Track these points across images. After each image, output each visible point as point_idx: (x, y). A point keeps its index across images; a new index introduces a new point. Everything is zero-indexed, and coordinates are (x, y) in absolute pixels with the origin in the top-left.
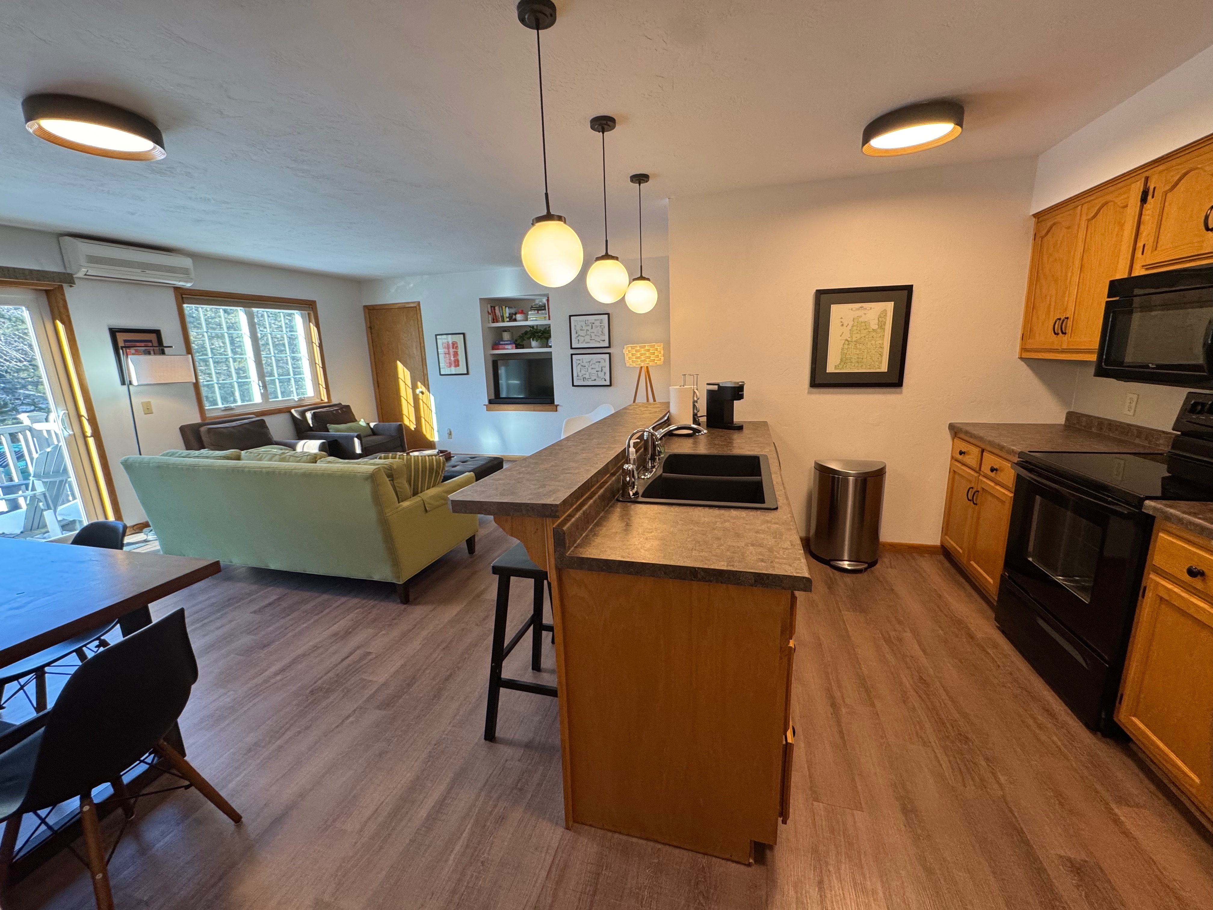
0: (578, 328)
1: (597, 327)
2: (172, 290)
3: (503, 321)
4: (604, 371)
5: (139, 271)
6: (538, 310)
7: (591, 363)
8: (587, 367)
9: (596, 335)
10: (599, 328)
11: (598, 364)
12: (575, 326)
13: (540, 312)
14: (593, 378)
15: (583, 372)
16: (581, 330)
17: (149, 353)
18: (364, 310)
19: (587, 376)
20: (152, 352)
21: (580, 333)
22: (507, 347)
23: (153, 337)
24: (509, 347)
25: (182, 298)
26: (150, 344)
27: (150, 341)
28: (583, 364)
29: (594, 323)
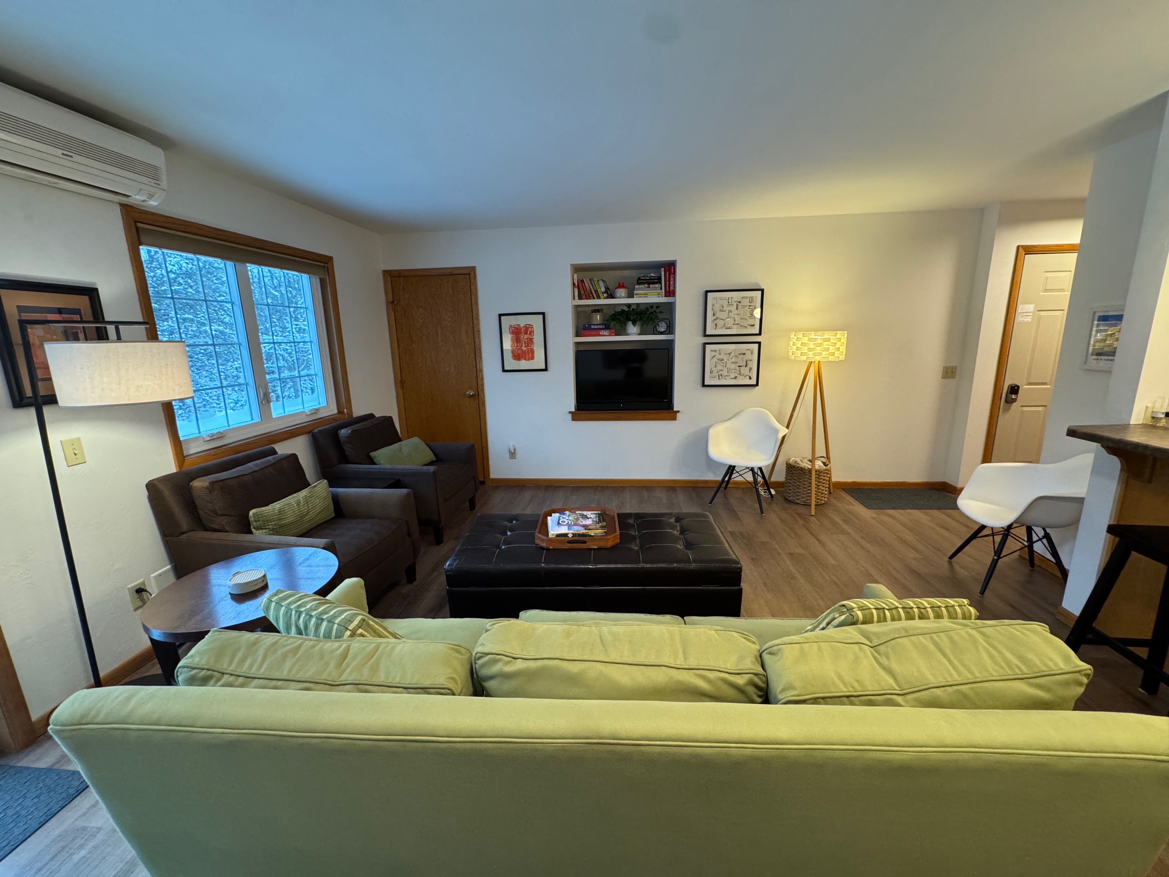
0: (717, 308)
1: (744, 307)
3: (597, 298)
4: (749, 365)
6: (649, 284)
7: (732, 355)
8: (725, 360)
9: (741, 318)
10: (747, 308)
11: (742, 356)
12: (713, 305)
13: (651, 286)
14: (733, 376)
15: (719, 367)
16: (721, 311)
19: (725, 373)
21: (719, 314)
22: (599, 333)
23: (82, 302)
24: (602, 333)
25: (137, 229)
26: (77, 317)
27: (77, 312)
28: (720, 357)
29: (740, 302)
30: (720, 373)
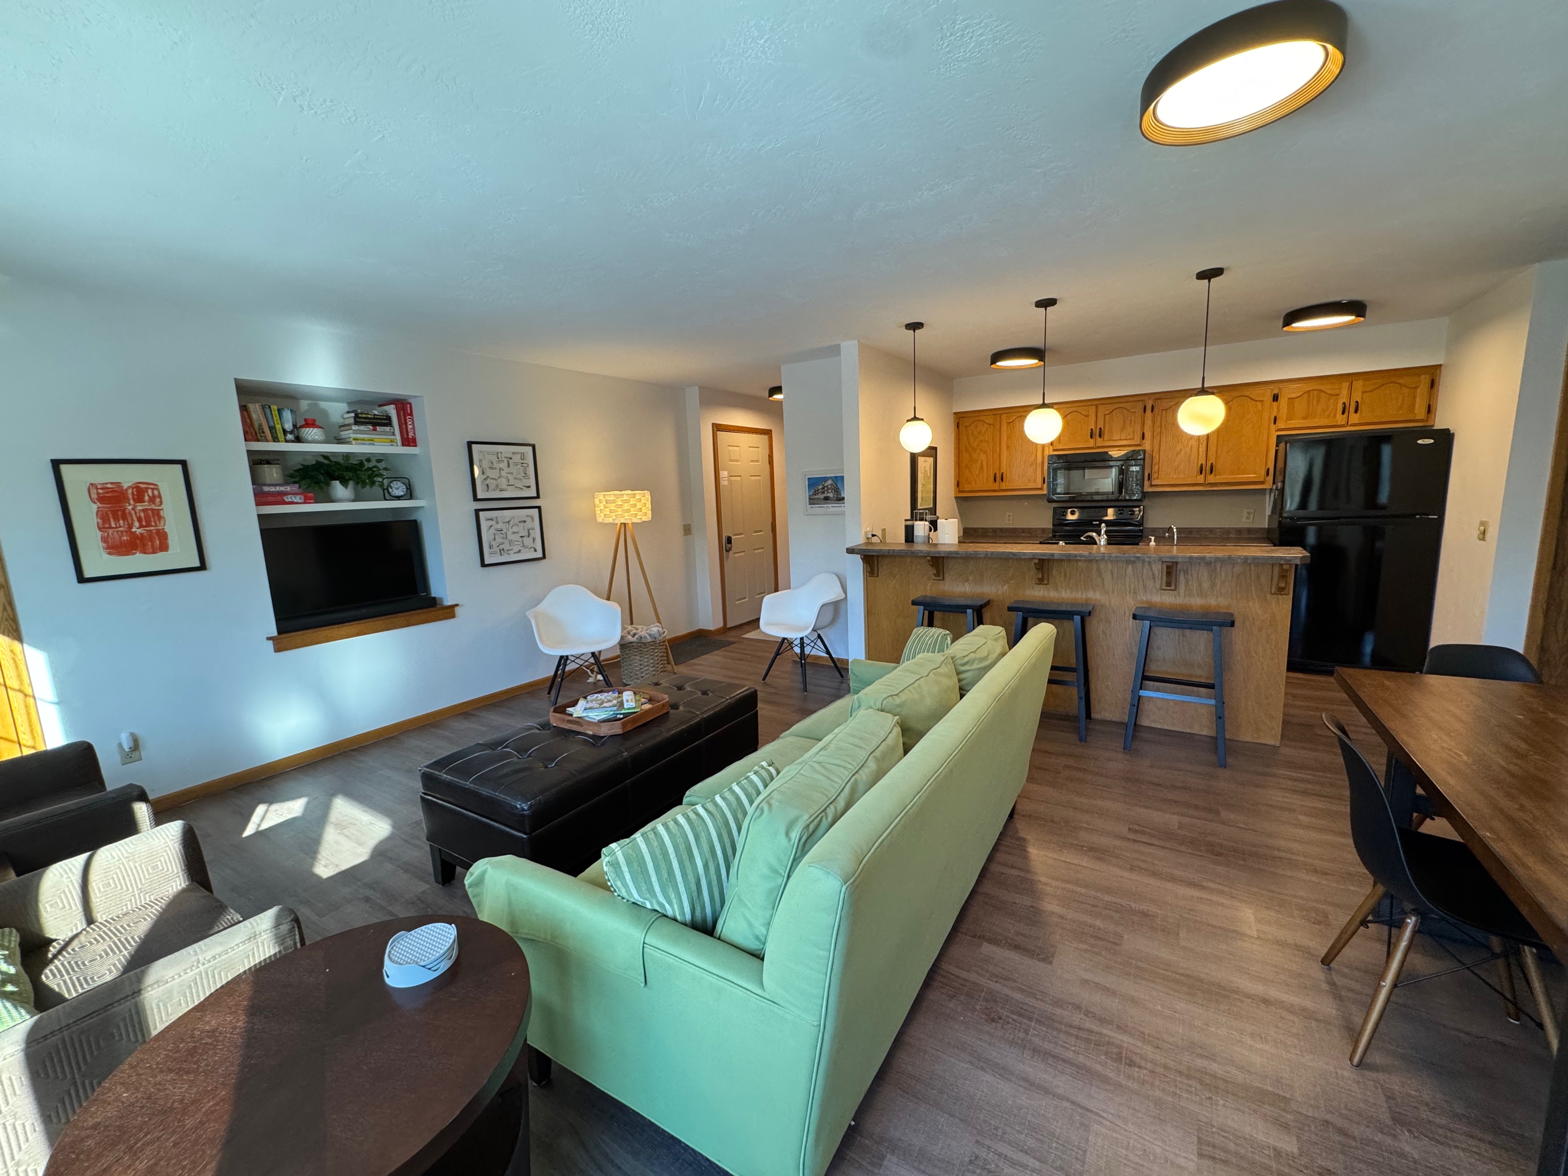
0: (486, 464)
1: (516, 464)
3: (275, 439)
4: (532, 536)
6: (375, 425)
7: (511, 523)
8: (505, 530)
9: (515, 478)
10: (519, 466)
11: (522, 524)
12: (479, 461)
13: (378, 428)
14: (516, 549)
15: (499, 540)
16: (491, 468)
19: (506, 546)
21: (490, 473)
22: (288, 499)
24: (297, 499)
28: (499, 526)
29: (511, 458)
30: (501, 547)
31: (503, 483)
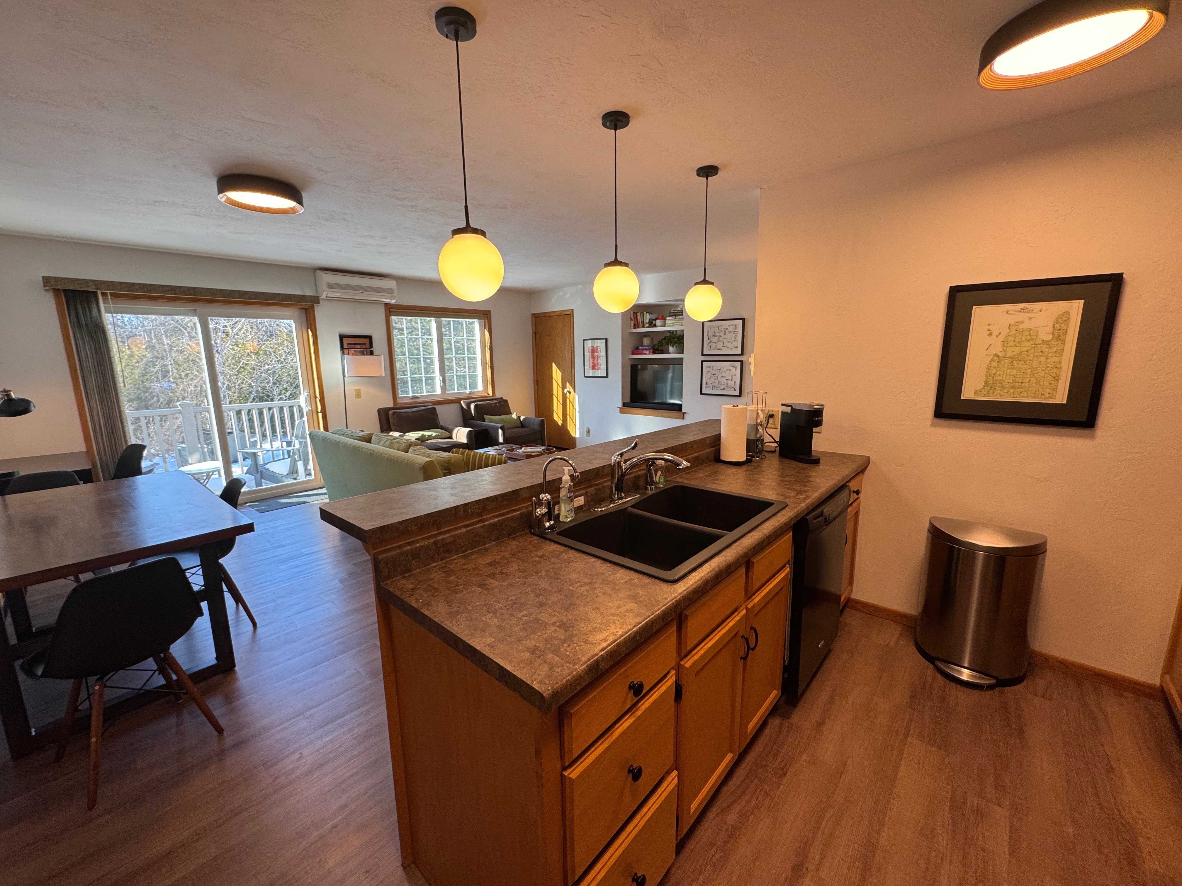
0: (711, 334)
1: (730, 332)
2: (384, 305)
3: (643, 327)
4: (734, 380)
5: (359, 292)
6: (676, 316)
7: (721, 370)
8: (717, 374)
9: (728, 342)
10: (732, 333)
11: (728, 372)
12: (708, 331)
13: (677, 317)
15: (712, 380)
16: (714, 336)
17: (363, 354)
18: (532, 317)
19: (716, 384)
20: (365, 353)
21: (715, 339)
22: (645, 352)
23: (366, 341)
24: (647, 352)
25: (390, 311)
26: (364, 347)
27: (365, 344)
28: (713, 372)
29: (727, 329)
30: (713, 384)
31: (720, 345)
